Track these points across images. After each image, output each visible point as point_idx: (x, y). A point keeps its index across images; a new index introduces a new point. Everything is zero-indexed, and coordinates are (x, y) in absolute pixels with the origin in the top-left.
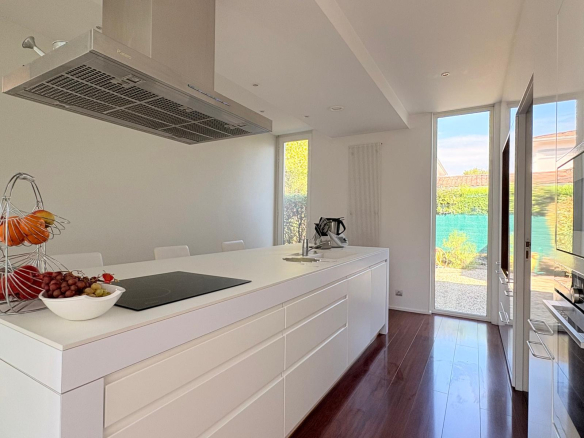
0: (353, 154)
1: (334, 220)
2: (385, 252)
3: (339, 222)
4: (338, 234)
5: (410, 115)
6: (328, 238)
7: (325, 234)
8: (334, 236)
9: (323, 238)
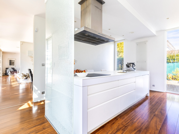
0: (137, 45)
1: (132, 63)
2: (148, 72)
3: (133, 64)
4: (133, 67)
5: (157, 32)
6: (130, 68)
7: (129, 67)
8: (132, 68)
9: (128, 68)
